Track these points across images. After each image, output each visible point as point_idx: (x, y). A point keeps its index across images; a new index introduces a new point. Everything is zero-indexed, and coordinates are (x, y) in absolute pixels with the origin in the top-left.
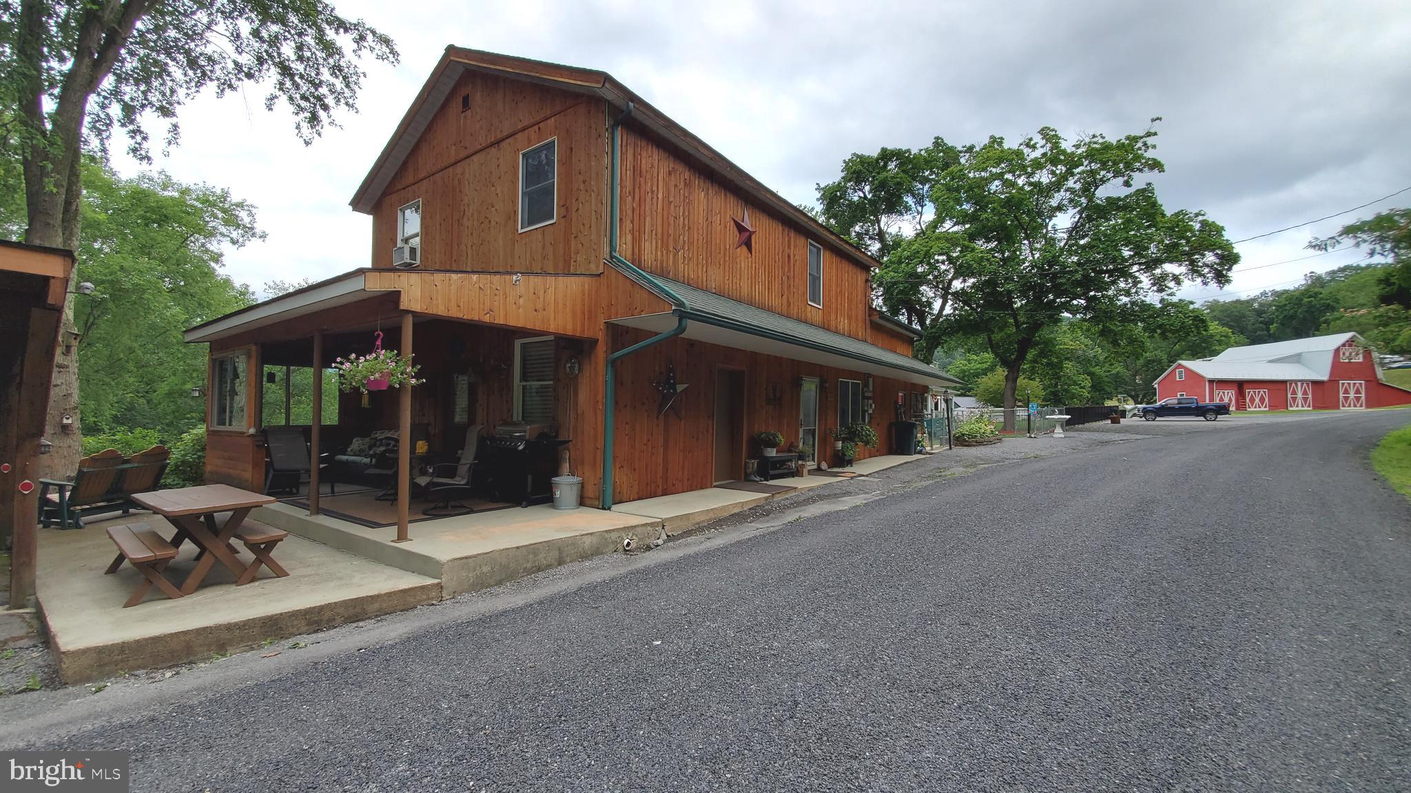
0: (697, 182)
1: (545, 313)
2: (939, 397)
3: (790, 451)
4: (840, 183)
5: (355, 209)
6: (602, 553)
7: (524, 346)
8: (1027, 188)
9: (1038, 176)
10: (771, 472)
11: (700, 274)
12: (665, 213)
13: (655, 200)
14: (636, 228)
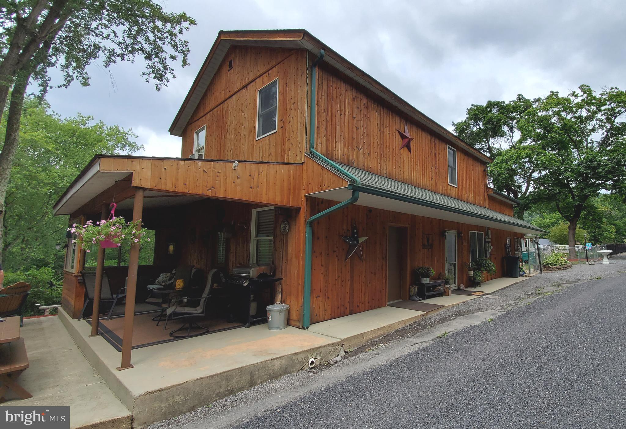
0: (372, 106)
1: (258, 189)
2: (527, 239)
3: (439, 279)
4: (465, 121)
5: (172, 133)
6: (290, 372)
7: (258, 213)
8: (573, 120)
9: (579, 112)
10: (427, 294)
11: (376, 165)
12: (350, 125)
13: (343, 116)
14: (329, 133)
